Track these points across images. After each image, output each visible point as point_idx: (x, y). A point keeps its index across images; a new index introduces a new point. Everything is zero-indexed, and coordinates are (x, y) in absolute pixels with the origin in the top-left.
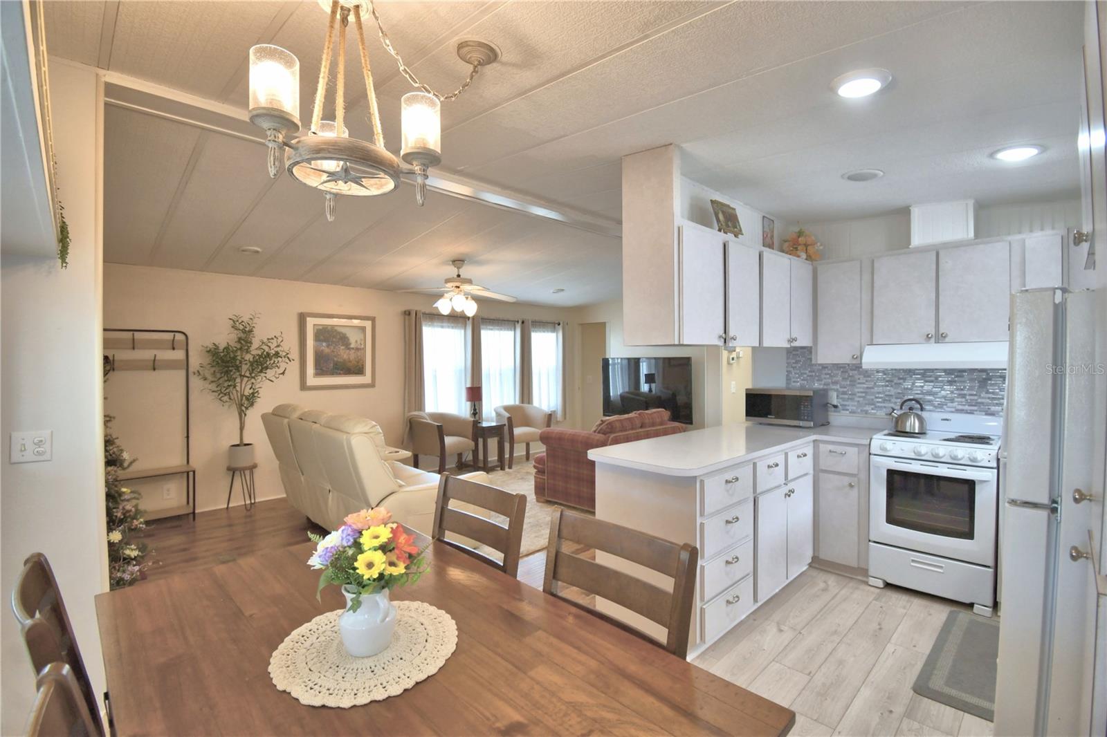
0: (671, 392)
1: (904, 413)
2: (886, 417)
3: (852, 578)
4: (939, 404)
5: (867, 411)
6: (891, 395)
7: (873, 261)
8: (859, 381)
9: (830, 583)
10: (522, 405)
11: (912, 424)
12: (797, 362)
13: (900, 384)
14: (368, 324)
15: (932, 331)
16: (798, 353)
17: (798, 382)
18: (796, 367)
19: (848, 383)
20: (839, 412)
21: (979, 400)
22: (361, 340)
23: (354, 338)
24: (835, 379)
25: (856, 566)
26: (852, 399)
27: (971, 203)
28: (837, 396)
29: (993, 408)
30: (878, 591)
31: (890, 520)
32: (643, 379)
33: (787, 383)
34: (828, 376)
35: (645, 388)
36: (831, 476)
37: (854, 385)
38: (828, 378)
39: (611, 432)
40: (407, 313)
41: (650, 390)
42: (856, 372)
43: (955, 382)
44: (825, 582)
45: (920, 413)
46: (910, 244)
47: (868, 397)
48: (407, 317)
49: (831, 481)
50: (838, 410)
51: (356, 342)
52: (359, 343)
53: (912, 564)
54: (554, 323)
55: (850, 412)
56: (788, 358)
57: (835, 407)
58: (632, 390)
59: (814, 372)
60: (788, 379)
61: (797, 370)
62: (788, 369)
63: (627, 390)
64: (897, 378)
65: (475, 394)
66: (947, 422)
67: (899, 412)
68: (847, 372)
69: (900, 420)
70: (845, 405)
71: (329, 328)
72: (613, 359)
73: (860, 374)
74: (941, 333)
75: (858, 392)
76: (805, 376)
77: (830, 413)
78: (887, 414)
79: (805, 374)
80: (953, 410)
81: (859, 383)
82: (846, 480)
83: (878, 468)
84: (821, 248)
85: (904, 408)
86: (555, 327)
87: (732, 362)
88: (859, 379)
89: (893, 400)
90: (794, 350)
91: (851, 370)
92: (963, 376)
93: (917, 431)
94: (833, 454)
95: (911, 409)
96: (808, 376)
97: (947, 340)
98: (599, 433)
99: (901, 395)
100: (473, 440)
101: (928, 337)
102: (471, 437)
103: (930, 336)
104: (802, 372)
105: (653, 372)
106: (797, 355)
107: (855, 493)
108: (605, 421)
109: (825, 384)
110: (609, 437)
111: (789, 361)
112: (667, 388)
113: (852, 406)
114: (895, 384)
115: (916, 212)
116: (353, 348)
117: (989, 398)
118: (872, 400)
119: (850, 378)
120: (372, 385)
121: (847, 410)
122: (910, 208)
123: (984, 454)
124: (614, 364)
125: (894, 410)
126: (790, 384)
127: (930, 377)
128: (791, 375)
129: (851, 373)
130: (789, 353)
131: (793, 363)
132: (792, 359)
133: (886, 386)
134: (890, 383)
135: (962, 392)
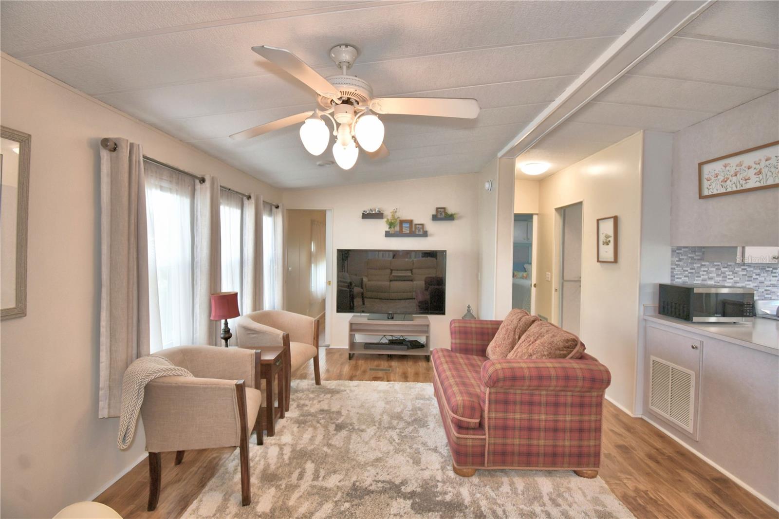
8: (728, 277)
12: (680, 260)
13: (757, 279)
17: (680, 278)
18: (679, 265)
24: (711, 275)
33: (672, 280)
34: (705, 273)
37: (725, 281)
38: (705, 275)
40: (109, 144)
54: (271, 205)
56: (673, 256)
59: (694, 269)
60: (673, 276)
61: (680, 267)
62: (674, 267)
64: (755, 275)
73: (730, 271)
76: (687, 273)
79: (687, 271)
81: (729, 279)
86: (271, 210)
88: (729, 275)
90: (678, 249)
91: (723, 268)
96: (690, 273)
104: (684, 269)
106: (681, 253)
109: (703, 280)
111: (673, 259)
114: (754, 279)
119: (722, 275)
126: (674, 280)
127: (775, 273)
128: (674, 272)
129: (723, 269)
130: (673, 251)
131: (677, 261)
132: (676, 257)
133: (748, 281)
134: (750, 279)
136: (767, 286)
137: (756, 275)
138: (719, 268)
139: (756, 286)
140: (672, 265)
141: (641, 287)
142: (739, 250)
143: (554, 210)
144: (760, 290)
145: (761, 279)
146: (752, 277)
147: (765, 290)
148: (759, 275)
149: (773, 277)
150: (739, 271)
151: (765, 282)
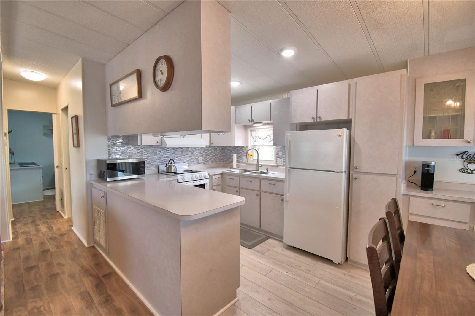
2: (155, 168)
5: (148, 167)
6: (156, 159)
12: (115, 145)
13: (160, 154)
16: (115, 139)
17: (115, 155)
18: (114, 147)
19: (140, 155)
21: (182, 158)
24: (134, 153)
34: (131, 152)
37: (143, 155)
42: (143, 149)
43: (175, 152)
47: (148, 160)
59: (124, 150)
60: (109, 154)
62: (109, 149)
68: (139, 149)
75: (145, 159)
78: (155, 167)
79: (119, 151)
81: (144, 154)
88: (144, 152)
89: (157, 161)
90: (112, 138)
92: (177, 150)
95: (171, 163)
96: (121, 152)
99: (159, 159)
109: (129, 156)
111: (109, 144)
114: (158, 154)
117: (184, 157)
126: (111, 157)
127: (168, 150)
128: (111, 152)
130: (109, 139)
131: (112, 145)
133: (155, 155)
134: (156, 154)
135: (177, 156)
136: (165, 157)
137: (159, 152)
138: (139, 148)
139: (159, 158)
140: (108, 147)
141: (87, 163)
142: (139, 137)
143: (60, 110)
144: (161, 160)
145: (161, 154)
146: (157, 153)
147: (164, 159)
148: (160, 152)
149: (167, 152)
150: (150, 150)
151: (164, 156)
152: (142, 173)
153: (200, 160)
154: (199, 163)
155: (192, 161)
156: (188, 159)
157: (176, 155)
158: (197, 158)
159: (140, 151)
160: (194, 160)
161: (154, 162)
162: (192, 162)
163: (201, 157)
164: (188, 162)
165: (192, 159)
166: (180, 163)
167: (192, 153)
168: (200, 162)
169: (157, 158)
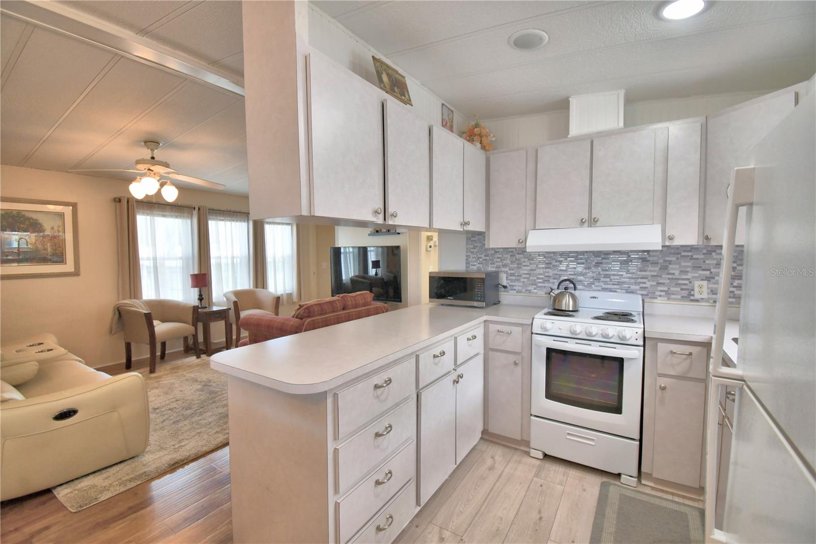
0: (393, 275)
1: (560, 292)
2: (545, 296)
3: (516, 449)
4: (588, 284)
5: (530, 290)
6: (550, 276)
7: (537, 151)
8: (524, 264)
9: (497, 458)
10: (255, 289)
11: (567, 303)
12: (475, 247)
13: (557, 266)
14: (68, 211)
15: (586, 217)
16: (476, 239)
17: (475, 265)
18: (473, 252)
19: (516, 266)
20: (508, 292)
21: (621, 280)
22: (59, 226)
23: (48, 226)
24: (505, 262)
25: (519, 439)
26: (518, 280)
27: (622, 93)
28: (507, 278)
29: (633, 287)
30: (538, 462)
31: (549, 395)
32: (370, 265)
33: (466, 267)
34: (499, 260)
35: (372, 272)
36: (499, 354)
37: (521, 268)
38: (500, 262)
39: (308, 317)
40: (118, 200)
41: (376, 274)
42: (522, 256)
43: (601, 263)
44: (492, 457)
45: (573, 292)
46: (568, 134)
47: (531, 278)
48: (118, 204)
49: (500, 360)
50: (507, 290)
51: (52, 228)
52: (56, 229)
53: (568, 437)
55: (517, 292)
56: (467, 244)
57: (505, 287)
58: (362, 274)
59: (488, 256)
60: (468, 263)
61: (475, 254)
62: (468, 254)
63: (357, 274)
64: (554, 260)
65: (201, 280)
66: (595, 299)
67: (557, 292)
68: (514, 256)
69: (557, 299)
70: (513, 286)
71: (15, 213)
72: (345, 248)
73: (525, 258)
74: (593, 217)
75: (524, 274)
76: (481, 260)
77: (500, 293)
78: (546, 293)
79: (481, 258)
80: (600, 288)
81: (524, 266)
82: (512, 358)
83: (539, 346)
84: (494, 139)
85: (560, 287)
87: (430, 249)
88: (524, 262)
89: (551, 280)
90: (467, 234)
91: (518, 254)
92: (608, 259)
93: (571, 309)
94: (500, 333)
95: (566, 288)
96: (483, 260)
97: (598, 224)
98: (296, 318)
99: (558, 276)
100: (193, 325)
101: (582, 222)
102: (191, 323)
103: (584, 221)
104: (479, 256)
105: (380, 259)
106: (475, 241)
107: (518, 370)
108: (303, 306)
109: (497, 267)
110: (305, 321)
111: (468, 247)
112: (391, 272)
113: (518, 285)
114: (553, 266)
115: (574, 103)
116: (48, 236)
117: (629, 278)
118: (535, 280)
119: (517, 262)
120: (76, 273)
121: (515, 290)
122: (570, 99)
123: (632, 331)
124: (346, 253)
125: (552, 290)
126: (469, 267)
127: (581, 259)
128: (469, 260)
129: (518, 256)
131: (472, 248)
132: (470, 245)
133: (546, 268)
134: (549, 266)
135: (608, 273)
138: (514, 254)
140: (467, 252)
146: (552, 264)
151: (570, 270)
152: (479, 298)
153: (697, 289)
154: (692, 298)
155: (661, 291)
156: (645, 283)
157: (603, 270)
158: (687, 282)
159: (516, 259)
160: (669, 289)
161: (544, 283)
162: (663, 294)
163: (705, 283)
164: (645, 293)
165: (664, 284)
166: (616, 292)
167: (664, 268)
168: (697, 296)
169: (551, 274)
